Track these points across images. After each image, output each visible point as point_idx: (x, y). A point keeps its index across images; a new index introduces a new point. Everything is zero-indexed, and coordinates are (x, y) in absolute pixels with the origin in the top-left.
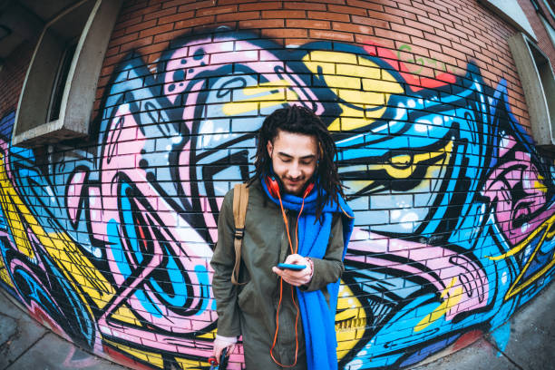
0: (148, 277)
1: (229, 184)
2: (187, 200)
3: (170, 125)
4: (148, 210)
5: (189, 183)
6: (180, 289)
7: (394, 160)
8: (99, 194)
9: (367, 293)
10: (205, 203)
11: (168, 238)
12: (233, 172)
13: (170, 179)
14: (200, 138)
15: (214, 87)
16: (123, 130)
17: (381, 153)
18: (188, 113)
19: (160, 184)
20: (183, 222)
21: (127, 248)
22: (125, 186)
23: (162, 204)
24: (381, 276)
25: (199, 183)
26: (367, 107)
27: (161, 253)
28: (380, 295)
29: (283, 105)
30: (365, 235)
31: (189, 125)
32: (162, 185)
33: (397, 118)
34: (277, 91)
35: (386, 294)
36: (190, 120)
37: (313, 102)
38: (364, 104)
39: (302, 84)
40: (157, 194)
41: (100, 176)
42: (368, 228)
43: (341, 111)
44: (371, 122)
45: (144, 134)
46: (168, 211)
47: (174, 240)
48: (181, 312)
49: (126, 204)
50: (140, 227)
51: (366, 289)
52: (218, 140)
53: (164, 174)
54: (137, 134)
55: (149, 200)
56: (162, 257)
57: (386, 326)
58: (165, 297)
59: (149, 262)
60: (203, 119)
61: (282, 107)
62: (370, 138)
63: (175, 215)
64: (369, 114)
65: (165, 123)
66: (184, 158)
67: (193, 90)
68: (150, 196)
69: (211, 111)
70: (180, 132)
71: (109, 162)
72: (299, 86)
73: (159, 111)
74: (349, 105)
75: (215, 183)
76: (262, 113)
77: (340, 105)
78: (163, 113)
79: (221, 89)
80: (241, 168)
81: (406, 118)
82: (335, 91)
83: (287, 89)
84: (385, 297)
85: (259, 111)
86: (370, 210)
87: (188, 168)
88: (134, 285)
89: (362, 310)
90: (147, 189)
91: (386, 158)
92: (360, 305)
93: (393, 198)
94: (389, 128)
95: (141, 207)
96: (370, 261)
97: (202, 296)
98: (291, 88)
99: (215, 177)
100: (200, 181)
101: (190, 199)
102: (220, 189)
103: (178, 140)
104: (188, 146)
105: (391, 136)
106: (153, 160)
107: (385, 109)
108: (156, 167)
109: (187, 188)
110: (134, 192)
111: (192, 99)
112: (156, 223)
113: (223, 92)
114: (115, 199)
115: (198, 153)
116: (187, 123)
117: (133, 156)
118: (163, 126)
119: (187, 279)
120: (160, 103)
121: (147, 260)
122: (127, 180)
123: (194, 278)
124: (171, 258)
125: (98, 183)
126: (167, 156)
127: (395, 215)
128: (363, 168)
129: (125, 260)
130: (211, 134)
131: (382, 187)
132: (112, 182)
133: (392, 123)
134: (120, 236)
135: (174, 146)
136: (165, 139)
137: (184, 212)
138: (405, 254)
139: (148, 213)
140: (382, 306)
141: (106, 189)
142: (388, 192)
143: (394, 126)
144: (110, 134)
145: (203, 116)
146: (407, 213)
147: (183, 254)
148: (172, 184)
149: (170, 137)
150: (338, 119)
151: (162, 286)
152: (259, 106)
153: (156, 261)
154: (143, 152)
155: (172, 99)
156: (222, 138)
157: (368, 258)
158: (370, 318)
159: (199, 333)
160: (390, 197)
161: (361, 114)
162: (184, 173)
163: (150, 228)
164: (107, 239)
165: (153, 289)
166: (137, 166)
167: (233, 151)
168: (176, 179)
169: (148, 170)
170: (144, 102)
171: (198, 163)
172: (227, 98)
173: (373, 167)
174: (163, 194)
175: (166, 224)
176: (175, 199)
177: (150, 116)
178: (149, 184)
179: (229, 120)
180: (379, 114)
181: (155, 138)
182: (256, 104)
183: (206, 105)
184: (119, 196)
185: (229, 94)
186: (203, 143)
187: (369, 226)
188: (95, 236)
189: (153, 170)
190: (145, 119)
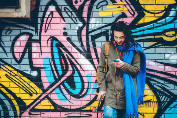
0: (63, 82)
1: (101, 42)
2: (85, 49)
3: (77, 19)
4: (67, 52)
5: (86, 42)
6: (78, 85)
7: (167, 33)
8: (39, 46)
9: (156, 89)
10: (92, 49)
11: (75, 63)
12: (103, 38)
13: (78, 40)
14: (90, 25)
15: (95, 4)
16: (53, 18)
17: (161, 31)
18: (85, 14)
19: (73, 42)
20: (83, 57)
21: (54, 69)
22: (55, 43)
23: (73, 50)
24: (162, 82)
25: (90, 42)
26: (156, 12)
27: (72, 70)
28: (162, 91)
29: (122, 13)
30: (153, 63)
31: (86, 19)
32: (74, 42)
33: (170, 15)
34: (119, 7)
35: (166, 91)
36: (85, 17)
37: (134, 11)
38: (155, 11)
39: (130, 4)
40: (72, 46)
41: (40, 38)
42: (154, 60)
43: (145, 14)
44: (157, 18)
45: (65, 21)
46: (76, 53)
47: (79, 64)
48: (77, 97)
49: (55, 50)
50: (62, 60)
51: (155, 86)
52: (97, 26)
53: (75, 38)
54: (61, 21)
55: (68, 48)
56: (72, 72)
57: (168, 109)
58: (71, 90)
59: (65, 74)
60: (91, 17)
61: (121, 14)
62: (156, 25)
63: (79, 54)
64: (157, 15)
65: (74, 17)
66: (84, 32)
67: (86, 4)
68: (68, 47)
69: (94, 14)
70: (81, 22)
71: (45, 32)
72: (128, 4)
73: (71, 12)
74: (148, 12)
75: (96, 42)
76: (114, 16)
77: (145, 12)
78: (73, 13)
79: (98, 5)
80: (106, 36)
81: (175, 15)
82: (143, 6)
83: (124, 6)
84: (165, 92)
85: (113, 15)
86: (155, 53)
87: (85, 36)
88: (55, 87)
89: (155, 97)
90: (67, 44)
91: (163, 33)
92: (153, 94)
93: (166, 49)
94: (165, 20)
95: (63, 51)
96: (156, 74)
97: (88, 88)
98: (125, 5)
99: (96, 40)
100: (90, 41)
101: (86, 48)
102: (98, 44)
103: (81, 25)
104: (85, 28)
105: (166, 24)
106: (69, 32)
107: (165, 12)
108: (71, 35)
109: (85, 44)
110: (60, 45)
111: (86, 8)
112: (70, 57)
113: (99, 6)
114: (50, 48)
115: (89, 31)
116: (84, 18)
117: (60, 30)
118: (74, 19)
119: (82, 80)
120: (72, 8)
121: (64, 73)
122: (57, 40)
123: (86, 80)
124: (76, 72)
125: (39, 41)
126: (76, 31)
127: (167, 56)
128: (152, 37)
129: (52, 75)
130: (94, 23)
131: (161, 44)
132: (48, 41)
133: (167, 18)
134: (51, 64)
135: (79, 27)
136: (75, 24)
137: (83, 53)
138: (173, 73)
139: (67, 54)
140: (164, 97)
141: (44, 44)
142: (164, 46)
143: (168, 19)
144: (45, 19)
145: (91, 16)
146: (173, 55)
147: (82, 70)
148: (78, 42)
149: (77, 23)
150: (143, 18)
151: (70, 85)
152: (113, 13)
153: (69, 74)
154: (65, 29)
155: (77, 7)
156: (99, 26)
157: (155, 73)
158: (159, 102)
159: (84, 107)
160: (164, 48)
161: (153, 15)
162: (84, 38)
163: (67, 60)
164: (42, 66)
165: (65, 87)
166: (62, 34)
167: (103, 31)
168: (80, 40)
169: (68, 36)
170: (63, 7)
171: (89, 34)
172: (100, 9)
173: (157, 37)
174: (74, 46)
175: (75, 58)
176: (79, 48)
177: (67, 14)
178: (68, 42)
179: (101, 18)
180: (161, 15)
181: (71, 23)
182: (112, 12)
183: (92, 11)
184: (52, 47)
185: (101, 7)
186: (92, 27)
187: (155, 59)
188: (34, 66)
189: (70, 37)
190: (64, 14)
